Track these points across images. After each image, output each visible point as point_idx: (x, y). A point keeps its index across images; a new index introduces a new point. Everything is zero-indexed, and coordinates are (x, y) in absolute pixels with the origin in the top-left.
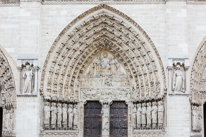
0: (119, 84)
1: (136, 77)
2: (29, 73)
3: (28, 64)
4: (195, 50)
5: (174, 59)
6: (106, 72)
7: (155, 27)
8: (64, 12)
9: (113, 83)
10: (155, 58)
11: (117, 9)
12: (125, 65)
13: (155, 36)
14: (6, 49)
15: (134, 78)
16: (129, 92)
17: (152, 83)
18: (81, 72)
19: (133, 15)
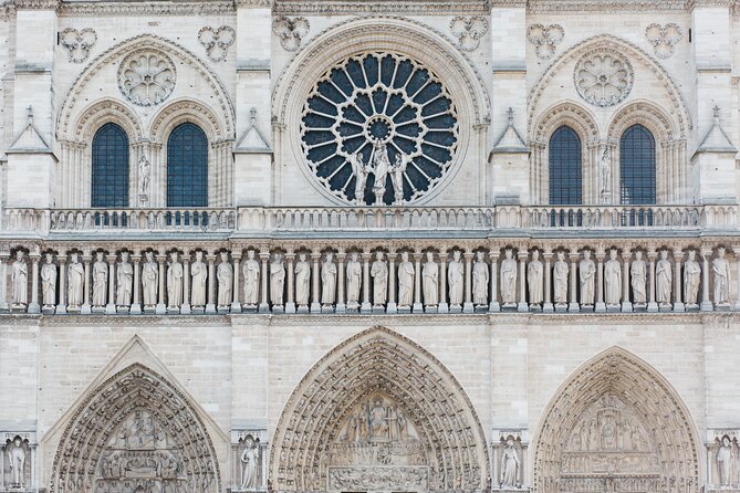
0: (405, 459)
1: (439, 449)
2: (252, 454)
3: (250, 436)
4: (543, 409)
5: (503, 430)
6: (379, 438)
7: (472, 368)
8: (309, 341)
9: (393, 458)
10: (472, 422)
11: (404, 335)
12: (418, 423)
13: (472, 385)
14: (203, 405)
15: (434, 450)
16: (425, 476)
17: (467, 466)
18: (331, 437)
19: (433, 346)
